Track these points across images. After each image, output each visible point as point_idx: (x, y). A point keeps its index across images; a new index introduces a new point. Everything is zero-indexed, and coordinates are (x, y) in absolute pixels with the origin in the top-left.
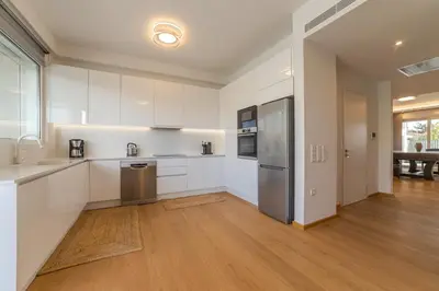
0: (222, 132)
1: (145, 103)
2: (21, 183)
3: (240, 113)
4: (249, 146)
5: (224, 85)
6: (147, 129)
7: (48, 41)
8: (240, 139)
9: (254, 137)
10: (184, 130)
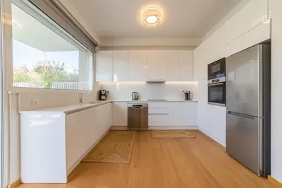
0: (196, 83)
1: (146, 67)
2: (67, 113)
3: (210, 66)
4: (218, 94)
5: (196, 47)
6: (144, 83)
7: (97, 40)
8: (210, 87)
9: (223, 86)
10: (167, 83)
